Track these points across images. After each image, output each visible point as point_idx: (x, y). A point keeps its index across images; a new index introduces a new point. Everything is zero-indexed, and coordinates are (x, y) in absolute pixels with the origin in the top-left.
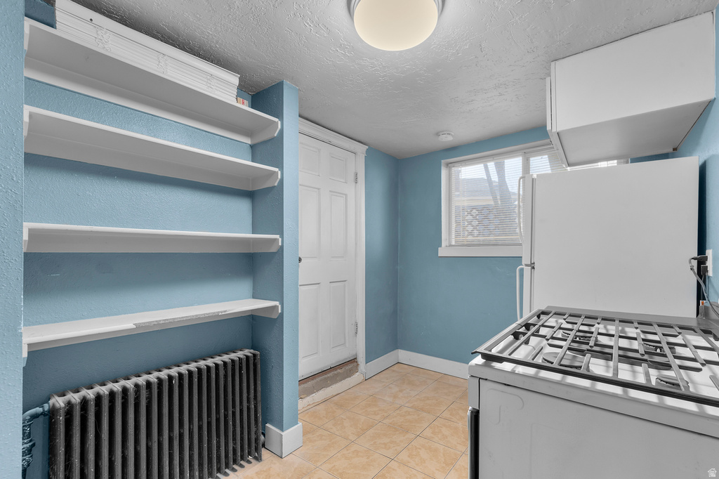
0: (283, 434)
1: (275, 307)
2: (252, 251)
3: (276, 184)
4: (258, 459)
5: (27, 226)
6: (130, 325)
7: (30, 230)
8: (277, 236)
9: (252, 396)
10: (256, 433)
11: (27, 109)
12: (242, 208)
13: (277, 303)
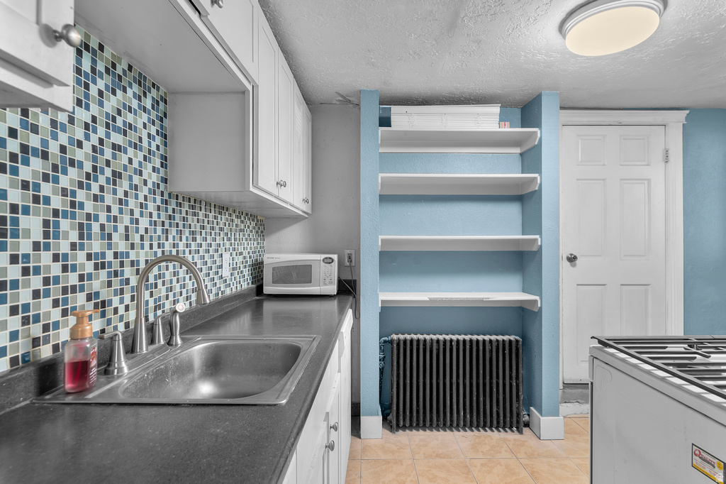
0: (541, 418)
1: (535, 301)
2: (521, 249)
3: (537, 189)
4: (520, 432)
5: (381, 237)
6: (426, 298)
7: (382, 240)
8: (537, 237)
9: (514, 374)
10: (518, 408)
11: (381, 175)
12: (513, 210)
13: (537, 298)
